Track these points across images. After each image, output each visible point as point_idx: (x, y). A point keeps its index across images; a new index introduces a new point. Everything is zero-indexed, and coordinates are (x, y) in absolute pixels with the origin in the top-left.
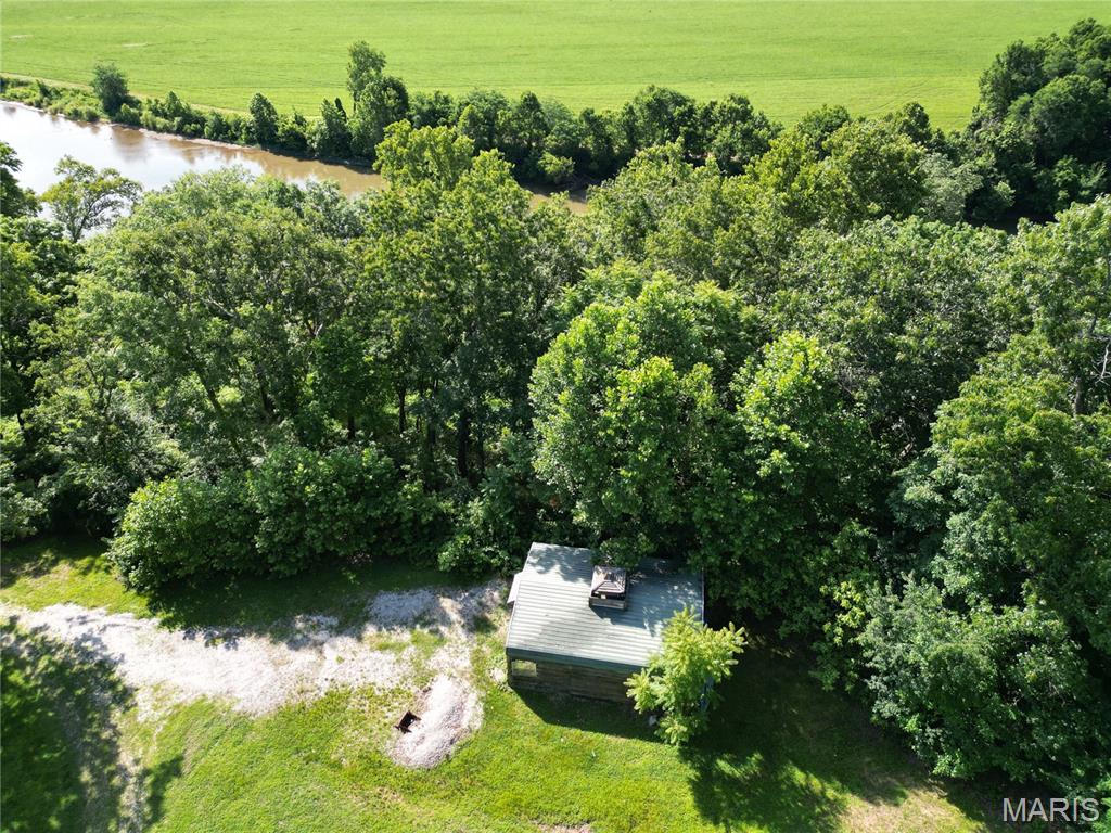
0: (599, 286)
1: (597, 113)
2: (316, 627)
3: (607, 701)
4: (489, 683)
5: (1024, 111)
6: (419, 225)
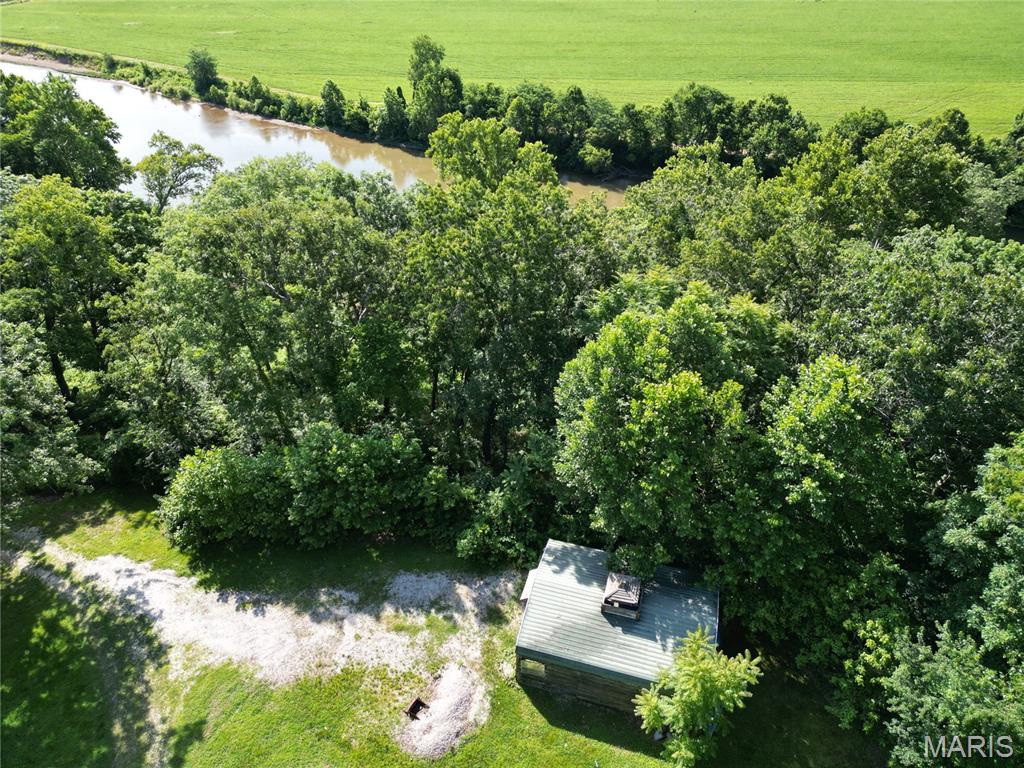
0: (631, 290)
1: (638, 108)
2: (337, 602)
3: (614, 709)
4: (497, 677)
6: (461, 222)
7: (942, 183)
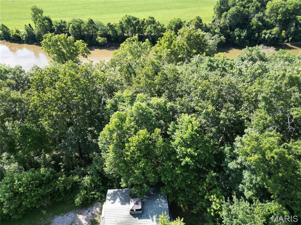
5: (225, 16)
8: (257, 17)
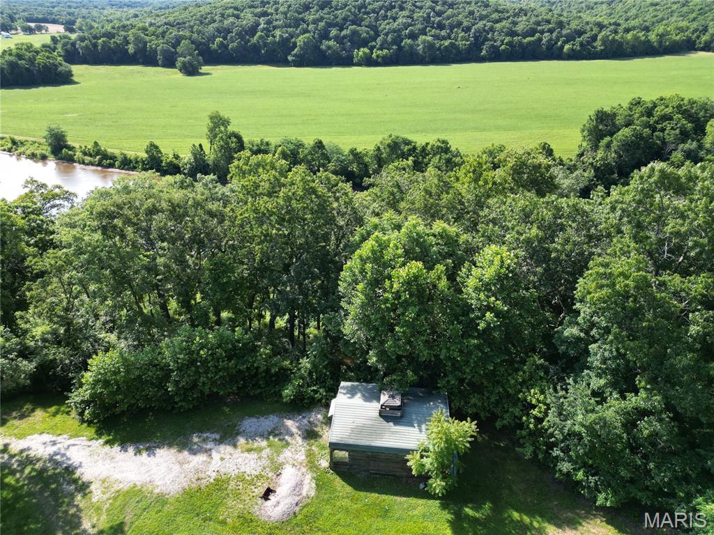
1: (358, 150)
2: (205, 440)
3: (393, 475)
4: (318, 469)
5: (608, 146)
7: (541, 176)
8: (682, 151)
